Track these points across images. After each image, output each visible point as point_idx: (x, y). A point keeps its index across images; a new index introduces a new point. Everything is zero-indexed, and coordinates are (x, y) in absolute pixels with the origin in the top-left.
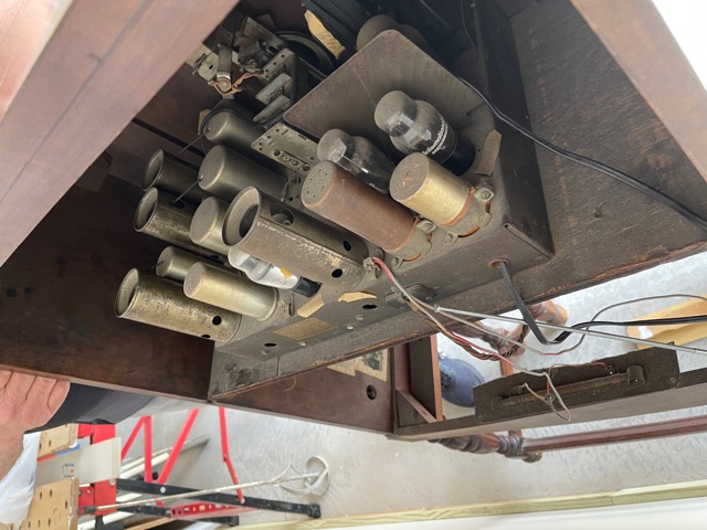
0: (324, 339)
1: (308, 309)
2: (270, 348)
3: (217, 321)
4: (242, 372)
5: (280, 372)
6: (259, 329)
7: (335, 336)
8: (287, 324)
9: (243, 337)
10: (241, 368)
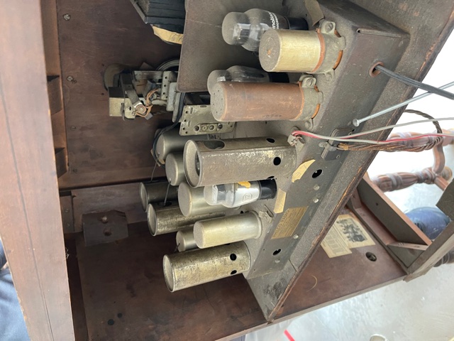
0: (307, 224)
1: (279, 205)
2: (279, 254)
3: (233, 257)
4: (275, 287)
5: (296, 268)
6: (261, 243)
7: (312, 216)
8: (275, 226)
9: (256, 257)
10: (273, 285)
